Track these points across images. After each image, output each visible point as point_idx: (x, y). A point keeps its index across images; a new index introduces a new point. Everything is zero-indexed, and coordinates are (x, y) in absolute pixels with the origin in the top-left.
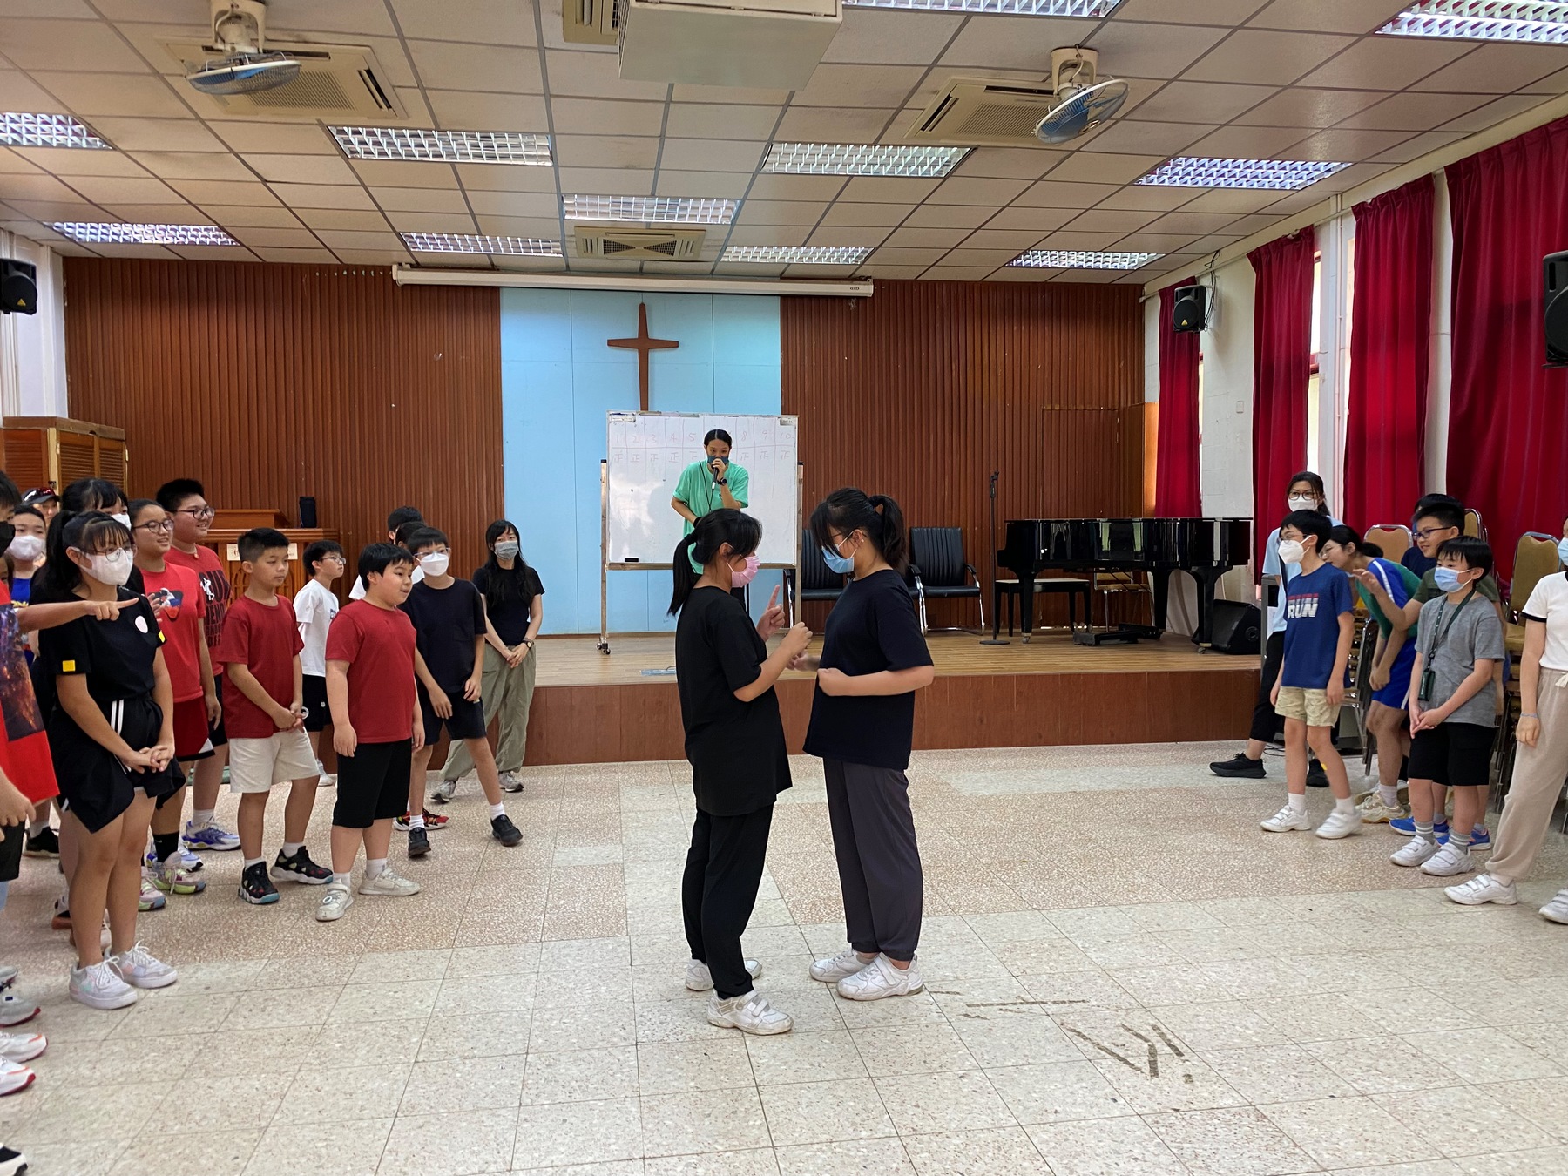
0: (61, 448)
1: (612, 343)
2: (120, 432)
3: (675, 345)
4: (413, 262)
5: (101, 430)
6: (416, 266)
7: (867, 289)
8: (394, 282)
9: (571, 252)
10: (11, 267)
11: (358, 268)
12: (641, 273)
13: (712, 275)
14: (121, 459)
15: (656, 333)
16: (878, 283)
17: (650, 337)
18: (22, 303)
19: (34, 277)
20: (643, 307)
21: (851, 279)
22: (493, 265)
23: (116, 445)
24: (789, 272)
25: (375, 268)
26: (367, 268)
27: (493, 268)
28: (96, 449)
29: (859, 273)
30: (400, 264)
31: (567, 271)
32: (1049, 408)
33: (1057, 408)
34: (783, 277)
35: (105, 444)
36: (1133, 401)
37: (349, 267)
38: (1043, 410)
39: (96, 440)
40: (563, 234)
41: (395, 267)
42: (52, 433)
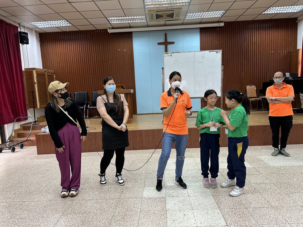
0: (37, 75)
1: (159, 44)
2: (53, 71)
3: (173, 43)
4: (112, 27)
5: (47, 71)
6: (113, 28)
7: (222, 24)
8: (108, 32)
9: (148, 20)
10: (22, 33)
11: (100, 30)
12: (165, 25)
13: (182, 24)
14: (53, 77)
15: (169, 40)
16: (225, 23)
17: (168, 41)
18: (25, 41)
19: (27, 35)
20: (166, 34)
21: (218, 22)
22: (130, 26)
23: (52, 74)
24: (203, 21)
25: (104, 30)
26: (102, 30)
27: (130, 27)
28: (46, 75)
29: (220, 20)
30: (109, 28)
31: (148, 26)
32: (271, 52)
33: (273, 52)
34: (200, 23)
35: (49, 74)
36: (294, 49)
37: (98, 30)
38: (269, 53)
39: (46, 73)
40: (146, 14)
41: (108, 29)
42: (34, 71)
